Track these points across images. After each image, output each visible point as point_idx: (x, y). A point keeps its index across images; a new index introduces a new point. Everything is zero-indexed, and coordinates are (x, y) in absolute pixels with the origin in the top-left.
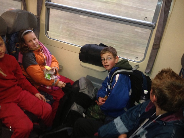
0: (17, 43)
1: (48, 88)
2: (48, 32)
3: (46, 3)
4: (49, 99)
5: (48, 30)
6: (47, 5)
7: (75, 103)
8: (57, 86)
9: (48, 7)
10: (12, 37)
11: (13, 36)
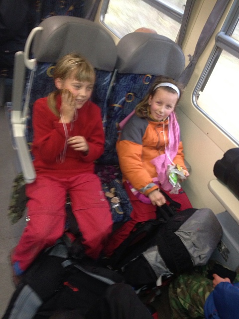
0: (130, 93)
1: (133, 190)
2: (200, 93)
3: (219, 37)
4: (123, 211)
5: (202, 90)
6: (219, 39)
7: (156, 247)
8: (147, 197)
9: (220, 45)
10: (123, 78)
11: (126, 78)
